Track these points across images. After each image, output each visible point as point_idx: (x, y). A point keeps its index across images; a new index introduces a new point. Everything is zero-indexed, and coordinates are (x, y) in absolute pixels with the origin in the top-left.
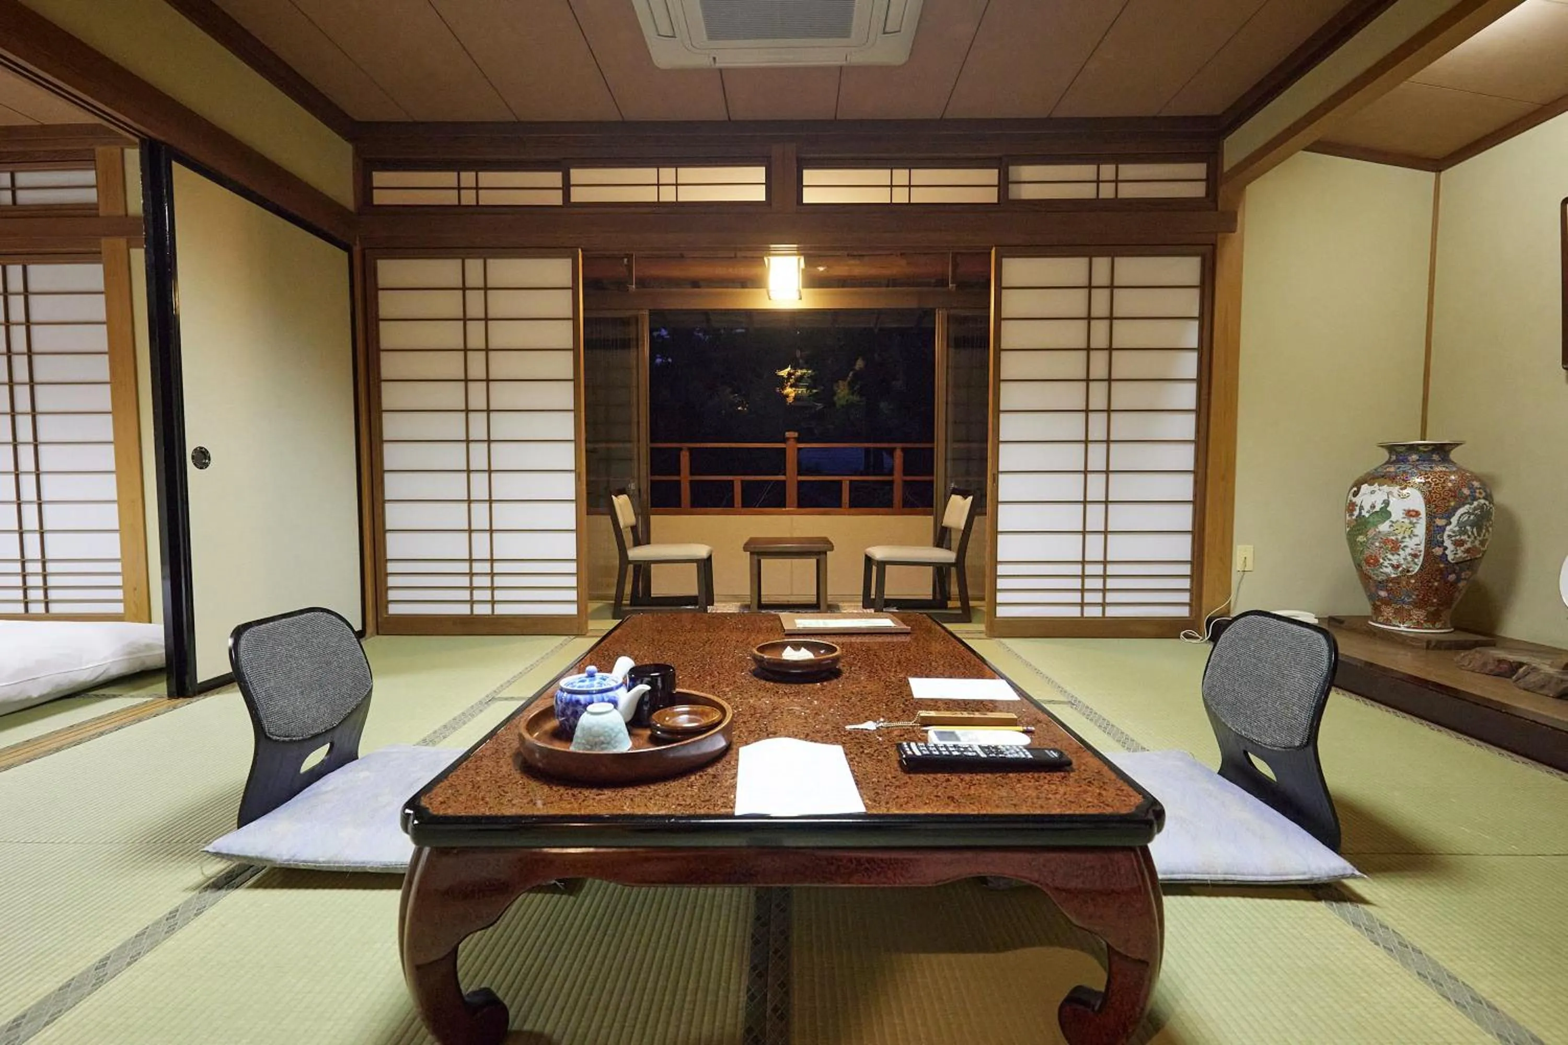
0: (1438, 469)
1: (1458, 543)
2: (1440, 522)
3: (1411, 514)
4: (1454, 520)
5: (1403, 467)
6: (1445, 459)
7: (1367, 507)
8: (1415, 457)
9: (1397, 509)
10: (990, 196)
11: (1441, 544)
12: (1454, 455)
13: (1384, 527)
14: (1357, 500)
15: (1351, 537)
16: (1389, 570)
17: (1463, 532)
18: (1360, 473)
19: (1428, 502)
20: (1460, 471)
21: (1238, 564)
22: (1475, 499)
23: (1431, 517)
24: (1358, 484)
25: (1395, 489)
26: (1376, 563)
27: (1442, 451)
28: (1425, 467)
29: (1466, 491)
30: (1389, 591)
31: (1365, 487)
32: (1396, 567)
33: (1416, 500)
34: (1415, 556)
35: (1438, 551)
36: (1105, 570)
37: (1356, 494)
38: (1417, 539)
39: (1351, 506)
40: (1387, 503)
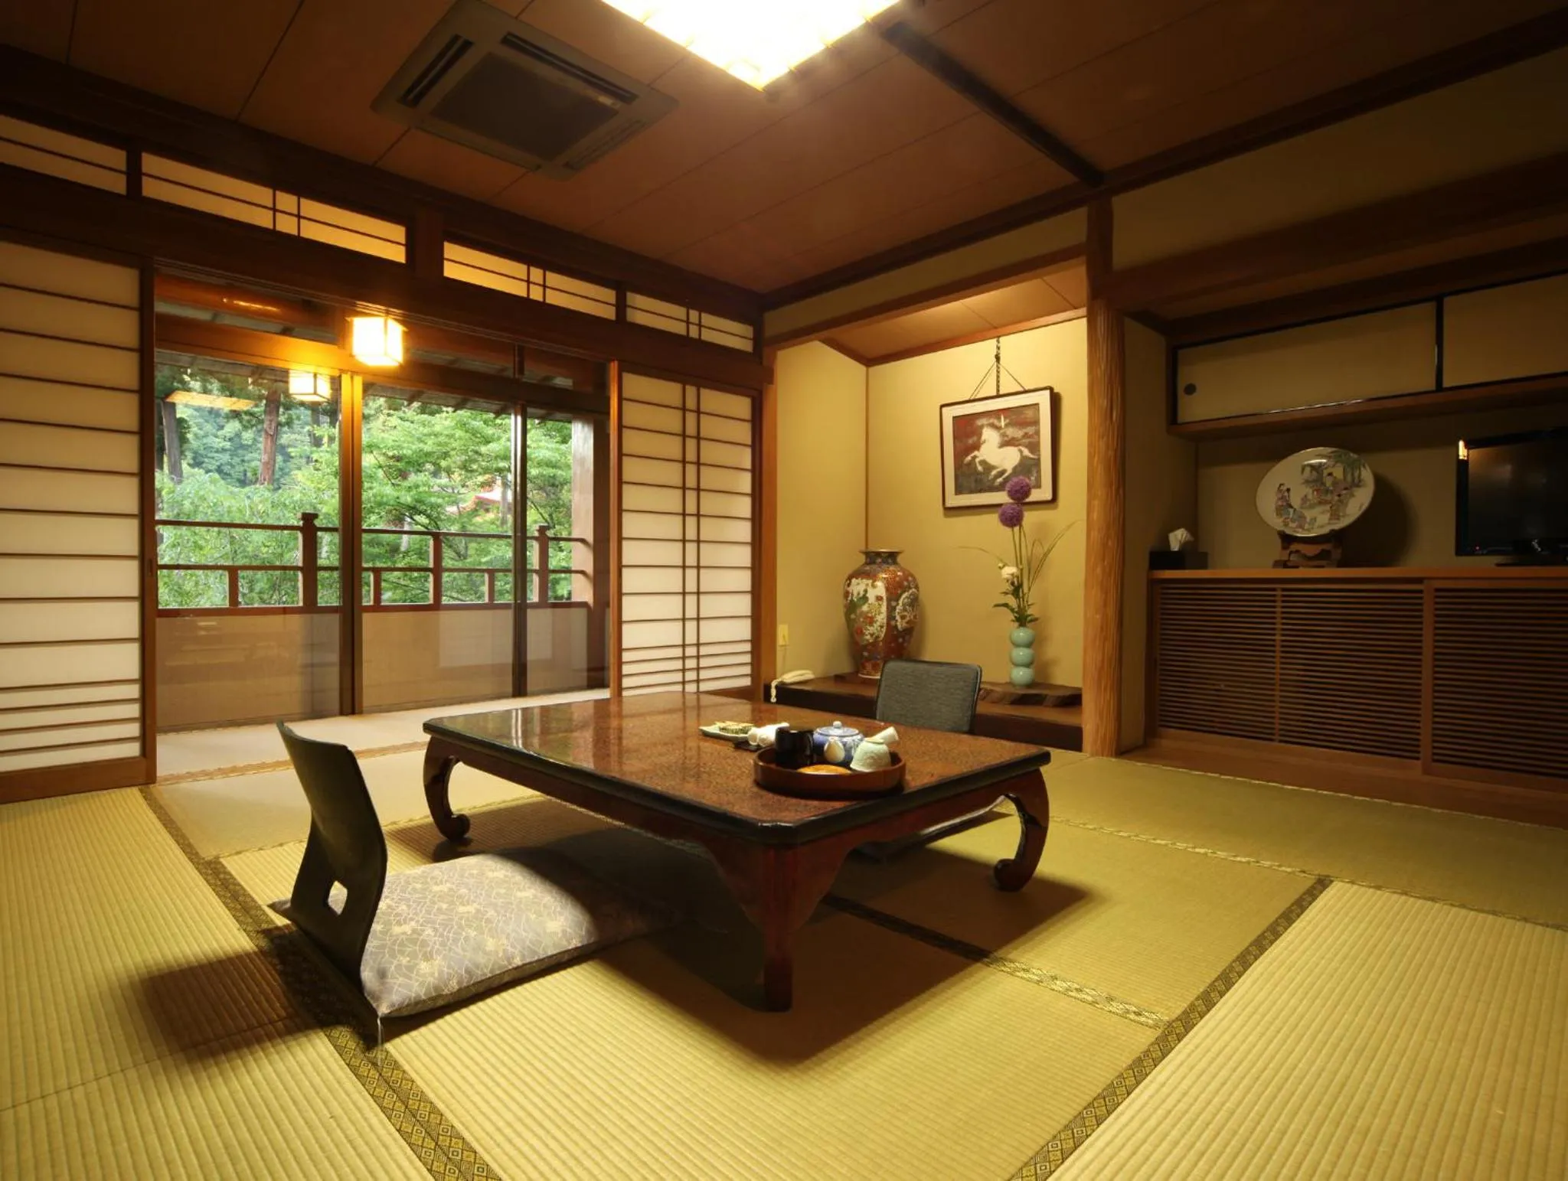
0: (891, 568)
1: (903, 618)
2: (894, 604)
3: (879, 598)
4: (900, 602)
5: (874, 567)
6: (895, 563)
7: (855, 594)
8: (879, 560)
9: (872, 595)
10: (609, 313)
11: (894, 618)
12: (899, 559)
13: (865, 608)
14: (850, 589)
15: (847, 614)
16: (868, 637)
17: (905, 610)
18: (850, 571)
19: (887, 589)
20: (902, 570)
21: (780, 641)
22: (910, 588)
23: (889, 600)
24: (850, 578)
25: (870, 582)
26: (862, 633)
27: (892, 557)
28: (885, 566)
29: (906, 583)
30: (869, 651)
31: (854, 581)
32: (872, 635)
33: (880, 588)
34: (882, 627)
35: (893, 623)
36: (698, 652)
37: (849, 585)
38: (881, 618)
39: (847, 594)
40: (866, 591)
